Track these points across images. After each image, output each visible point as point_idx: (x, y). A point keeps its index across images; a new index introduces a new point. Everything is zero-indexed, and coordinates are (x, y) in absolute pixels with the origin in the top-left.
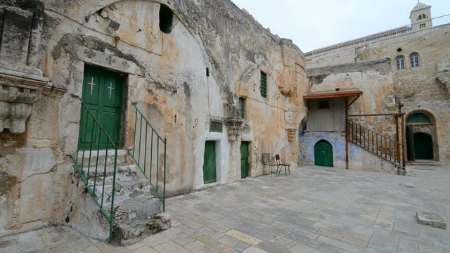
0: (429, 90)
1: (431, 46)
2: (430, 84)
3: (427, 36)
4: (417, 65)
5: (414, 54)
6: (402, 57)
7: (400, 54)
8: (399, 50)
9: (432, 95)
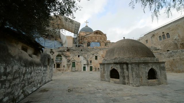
0: (173, 46)
1: (172, 30)
2: (173, 44)
3: (171, 27)
4: (169, 37)
5: (168, 34)
6: (164, 35)
7: (163, 34)
8: (163, 33)
9: (174, 48)
